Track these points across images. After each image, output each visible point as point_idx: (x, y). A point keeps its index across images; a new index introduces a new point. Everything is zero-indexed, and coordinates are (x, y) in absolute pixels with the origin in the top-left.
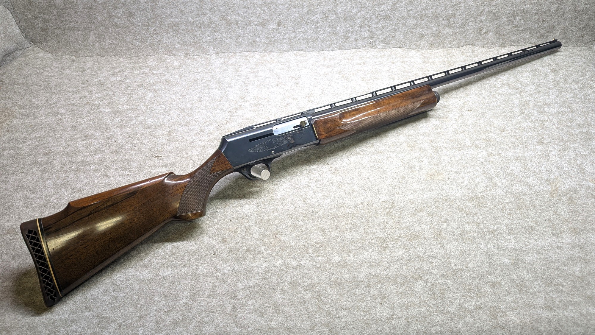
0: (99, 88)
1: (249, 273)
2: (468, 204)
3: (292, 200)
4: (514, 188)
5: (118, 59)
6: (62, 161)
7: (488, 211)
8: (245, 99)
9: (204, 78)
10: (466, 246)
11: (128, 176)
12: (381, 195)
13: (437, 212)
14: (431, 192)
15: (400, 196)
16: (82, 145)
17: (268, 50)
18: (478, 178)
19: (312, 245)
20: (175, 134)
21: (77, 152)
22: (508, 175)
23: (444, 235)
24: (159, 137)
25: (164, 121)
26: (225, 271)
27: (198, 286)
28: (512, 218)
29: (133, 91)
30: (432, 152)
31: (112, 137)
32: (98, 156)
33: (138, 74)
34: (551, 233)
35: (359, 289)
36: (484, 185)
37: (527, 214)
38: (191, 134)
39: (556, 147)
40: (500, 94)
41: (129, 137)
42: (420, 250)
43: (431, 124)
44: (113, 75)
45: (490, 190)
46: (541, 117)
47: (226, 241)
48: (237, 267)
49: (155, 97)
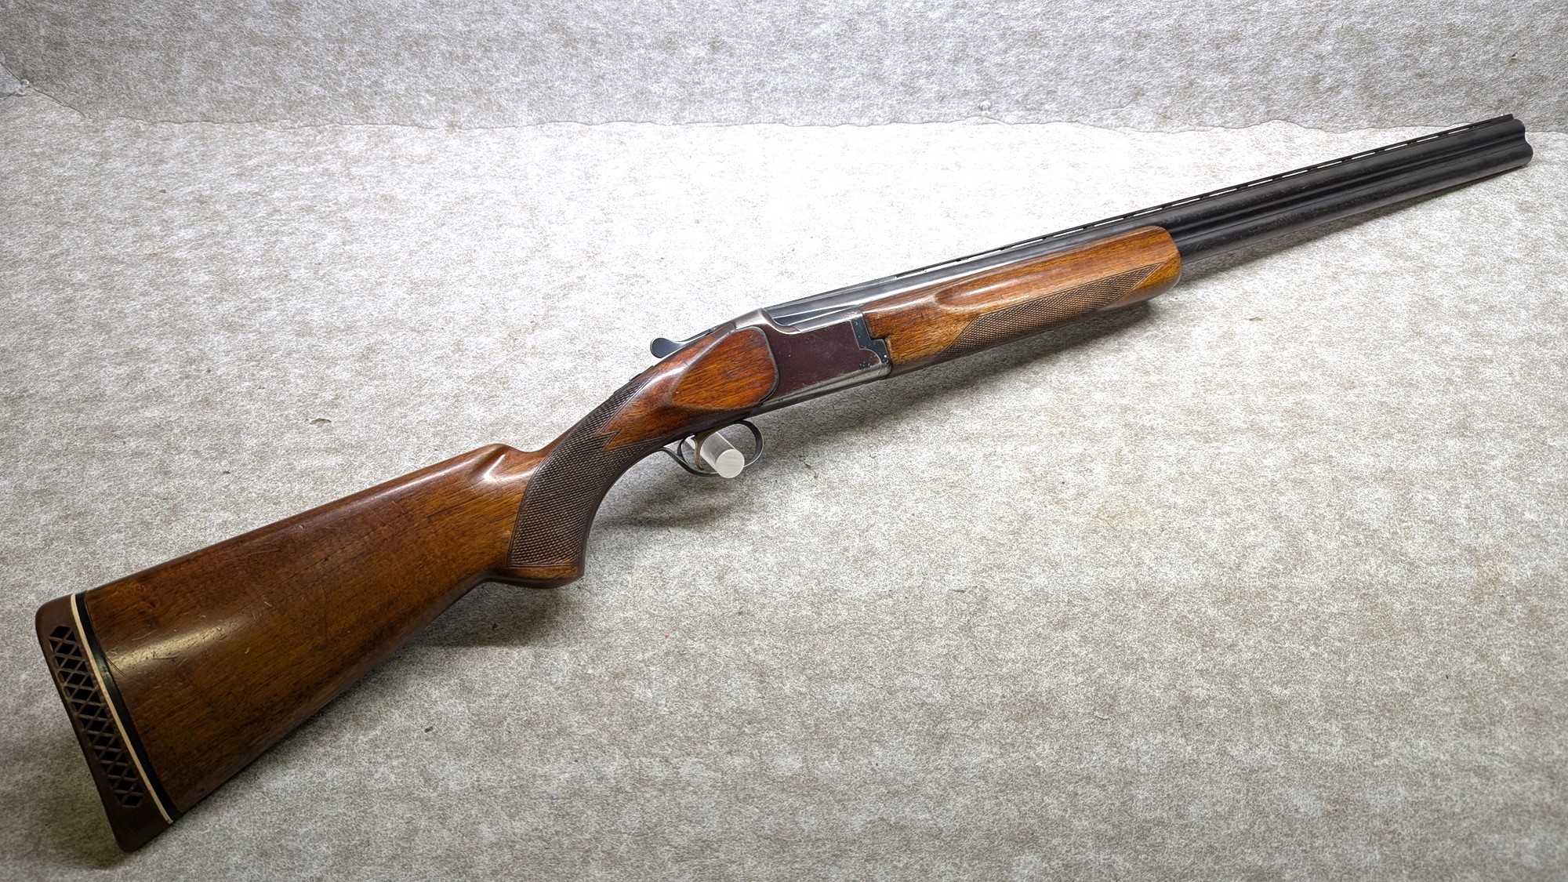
0: (192, 214)
1: (520, 795)
2: (1211, 612)
3: (684, 573)
4: (1362, 568)
5: (261, 131)
6: (50, 422)
7: (1270, 638)
8: (598, 258)
9: (491, 192)
10: (1189, 748)
11: (226, 475)
12: (951, 571)
13: (1113, 632)
14: (1102, 569)
15: (1007, 576)
16: (113, 378)
17: (684, 118)
18: (1253, 533)
19: (722, 718)
20: (381, 357)
21: (96, 399)
22: (1348, 526)
23: (1123, 709)
24: (333, 362)
25: (359, 317)
26: (451, 784)
27: (363, 827)
28: (1342, 666)
29: (285, 225)
30: (1123, 444)
31: (202, 357)
32: (153, 413)
33: (309, 176)
34: (1461, 719)
35: (840, 867)
36: (1271, 554)
37: (1391, 654)
38: (425, 359)
39: (1509, 445)
40: (1355, 273)
41: (251, 358)
42: (1045, 753)
43: (1132, 357)
44: (239, 175)
45: (1287, 572)
46: (1472, 349)
47: (470, 692)
48: (488, 774)
49: (344, 244)
